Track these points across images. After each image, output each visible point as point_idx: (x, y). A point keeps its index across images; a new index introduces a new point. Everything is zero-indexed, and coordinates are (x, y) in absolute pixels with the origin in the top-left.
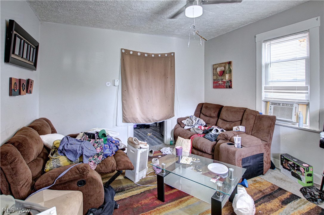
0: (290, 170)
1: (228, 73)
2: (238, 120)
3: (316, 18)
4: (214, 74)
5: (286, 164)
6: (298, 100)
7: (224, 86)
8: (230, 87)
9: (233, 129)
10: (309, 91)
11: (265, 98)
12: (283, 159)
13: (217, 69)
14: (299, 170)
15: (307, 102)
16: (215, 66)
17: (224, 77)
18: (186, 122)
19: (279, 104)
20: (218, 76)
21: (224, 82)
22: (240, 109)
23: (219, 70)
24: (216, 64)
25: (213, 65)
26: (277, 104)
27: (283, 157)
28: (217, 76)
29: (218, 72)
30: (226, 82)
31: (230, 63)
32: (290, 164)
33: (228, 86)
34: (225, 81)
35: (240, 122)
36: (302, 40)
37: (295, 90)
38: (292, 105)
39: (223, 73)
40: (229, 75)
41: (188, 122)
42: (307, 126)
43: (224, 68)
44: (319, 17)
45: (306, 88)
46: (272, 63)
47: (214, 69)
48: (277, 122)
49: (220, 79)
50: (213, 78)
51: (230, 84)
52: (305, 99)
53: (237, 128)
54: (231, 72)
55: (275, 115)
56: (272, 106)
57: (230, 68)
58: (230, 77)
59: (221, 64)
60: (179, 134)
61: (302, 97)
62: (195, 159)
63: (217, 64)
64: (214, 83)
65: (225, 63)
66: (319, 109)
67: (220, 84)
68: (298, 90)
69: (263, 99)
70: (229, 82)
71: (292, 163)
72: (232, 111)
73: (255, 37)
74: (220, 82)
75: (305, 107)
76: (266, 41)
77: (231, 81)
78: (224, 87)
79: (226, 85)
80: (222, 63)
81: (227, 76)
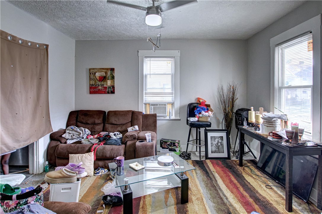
0: (167, 148)
1: (110, 79)
2: (128, 122)
3: (178, 51)
4: (91, 79)
5: (165, 145)
6: (168, 101)
7: (105, 91)
8: (113, 92)
9: (128, 130)
10: (174, 95)
11: (145, 101)
12: (163, 142)
13: (95, 73)
14: (175, 145)
15: (173, 102)
16: (93, 71)
17: (105, 83)
18: (68, 135)
19: (157, 105)
20: (97, 81)
21: (106, 88)
22: (128, 111)
23: (98, 75)
24: (94, 69)
25: (90, 69)
26: (156, 105)
27: (163, 141)
28: (95, 81)
29: (97, 77)
30: (108, 88)
31: (112, 70)
32: (168, 144)
33: (110, 92)
34: (106, 86)
35: (130, 123)
36: (168, 62)
37: (166, 94)
38: (165, 105)
39: (103, 79)
40: (111, 81)
41: (71, 135)
42: (173, 117)
43: (105, 74)
44: (180, 51)
45: (172, 94)
46: (151, 75)
47: (92, 73)
48: (158, 118)
49: (99, 85)
50: (90, 83)
51: (112, 90)
52: (171, 100)
53: (133, 128)
54: (114, 78)
55: (155, 113)
56: (152, 107)
57: (112, 74)
58: (113, 83)
59: (101, 69)
60: (68, 151)
61: (169, 99)
62: (103, 171)
63: (96, 69)
64: (90, 88)
65: (107, 69)
66: (179, 106)
67: (99, 89)
68: (168, 94)
69: (144, 102)
70: (111, 87)
71: (170, 143)
72: (122, 115)
73: (138, 52)
74: (100, 88)
75: (171, 105)
76: (146, 57)
77: (113, 87)
78: (105, 93)
79: (107, 90)
80: (103, 69)
81: (109, 83)
